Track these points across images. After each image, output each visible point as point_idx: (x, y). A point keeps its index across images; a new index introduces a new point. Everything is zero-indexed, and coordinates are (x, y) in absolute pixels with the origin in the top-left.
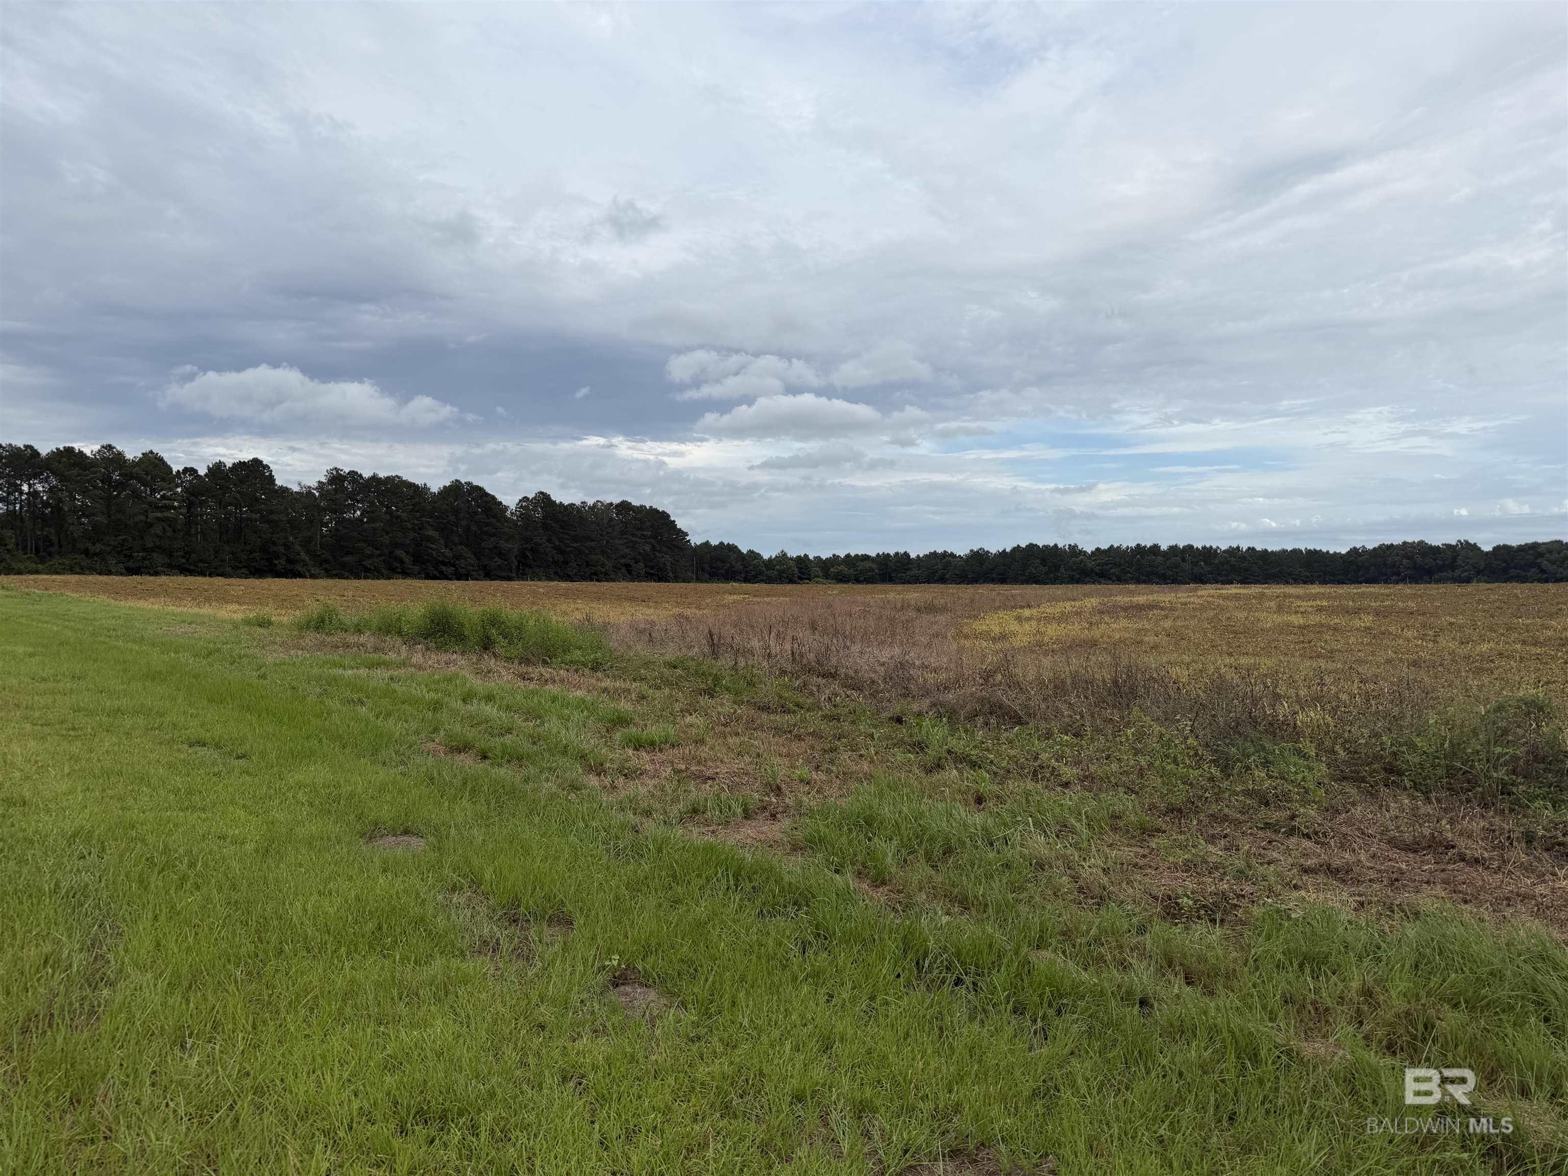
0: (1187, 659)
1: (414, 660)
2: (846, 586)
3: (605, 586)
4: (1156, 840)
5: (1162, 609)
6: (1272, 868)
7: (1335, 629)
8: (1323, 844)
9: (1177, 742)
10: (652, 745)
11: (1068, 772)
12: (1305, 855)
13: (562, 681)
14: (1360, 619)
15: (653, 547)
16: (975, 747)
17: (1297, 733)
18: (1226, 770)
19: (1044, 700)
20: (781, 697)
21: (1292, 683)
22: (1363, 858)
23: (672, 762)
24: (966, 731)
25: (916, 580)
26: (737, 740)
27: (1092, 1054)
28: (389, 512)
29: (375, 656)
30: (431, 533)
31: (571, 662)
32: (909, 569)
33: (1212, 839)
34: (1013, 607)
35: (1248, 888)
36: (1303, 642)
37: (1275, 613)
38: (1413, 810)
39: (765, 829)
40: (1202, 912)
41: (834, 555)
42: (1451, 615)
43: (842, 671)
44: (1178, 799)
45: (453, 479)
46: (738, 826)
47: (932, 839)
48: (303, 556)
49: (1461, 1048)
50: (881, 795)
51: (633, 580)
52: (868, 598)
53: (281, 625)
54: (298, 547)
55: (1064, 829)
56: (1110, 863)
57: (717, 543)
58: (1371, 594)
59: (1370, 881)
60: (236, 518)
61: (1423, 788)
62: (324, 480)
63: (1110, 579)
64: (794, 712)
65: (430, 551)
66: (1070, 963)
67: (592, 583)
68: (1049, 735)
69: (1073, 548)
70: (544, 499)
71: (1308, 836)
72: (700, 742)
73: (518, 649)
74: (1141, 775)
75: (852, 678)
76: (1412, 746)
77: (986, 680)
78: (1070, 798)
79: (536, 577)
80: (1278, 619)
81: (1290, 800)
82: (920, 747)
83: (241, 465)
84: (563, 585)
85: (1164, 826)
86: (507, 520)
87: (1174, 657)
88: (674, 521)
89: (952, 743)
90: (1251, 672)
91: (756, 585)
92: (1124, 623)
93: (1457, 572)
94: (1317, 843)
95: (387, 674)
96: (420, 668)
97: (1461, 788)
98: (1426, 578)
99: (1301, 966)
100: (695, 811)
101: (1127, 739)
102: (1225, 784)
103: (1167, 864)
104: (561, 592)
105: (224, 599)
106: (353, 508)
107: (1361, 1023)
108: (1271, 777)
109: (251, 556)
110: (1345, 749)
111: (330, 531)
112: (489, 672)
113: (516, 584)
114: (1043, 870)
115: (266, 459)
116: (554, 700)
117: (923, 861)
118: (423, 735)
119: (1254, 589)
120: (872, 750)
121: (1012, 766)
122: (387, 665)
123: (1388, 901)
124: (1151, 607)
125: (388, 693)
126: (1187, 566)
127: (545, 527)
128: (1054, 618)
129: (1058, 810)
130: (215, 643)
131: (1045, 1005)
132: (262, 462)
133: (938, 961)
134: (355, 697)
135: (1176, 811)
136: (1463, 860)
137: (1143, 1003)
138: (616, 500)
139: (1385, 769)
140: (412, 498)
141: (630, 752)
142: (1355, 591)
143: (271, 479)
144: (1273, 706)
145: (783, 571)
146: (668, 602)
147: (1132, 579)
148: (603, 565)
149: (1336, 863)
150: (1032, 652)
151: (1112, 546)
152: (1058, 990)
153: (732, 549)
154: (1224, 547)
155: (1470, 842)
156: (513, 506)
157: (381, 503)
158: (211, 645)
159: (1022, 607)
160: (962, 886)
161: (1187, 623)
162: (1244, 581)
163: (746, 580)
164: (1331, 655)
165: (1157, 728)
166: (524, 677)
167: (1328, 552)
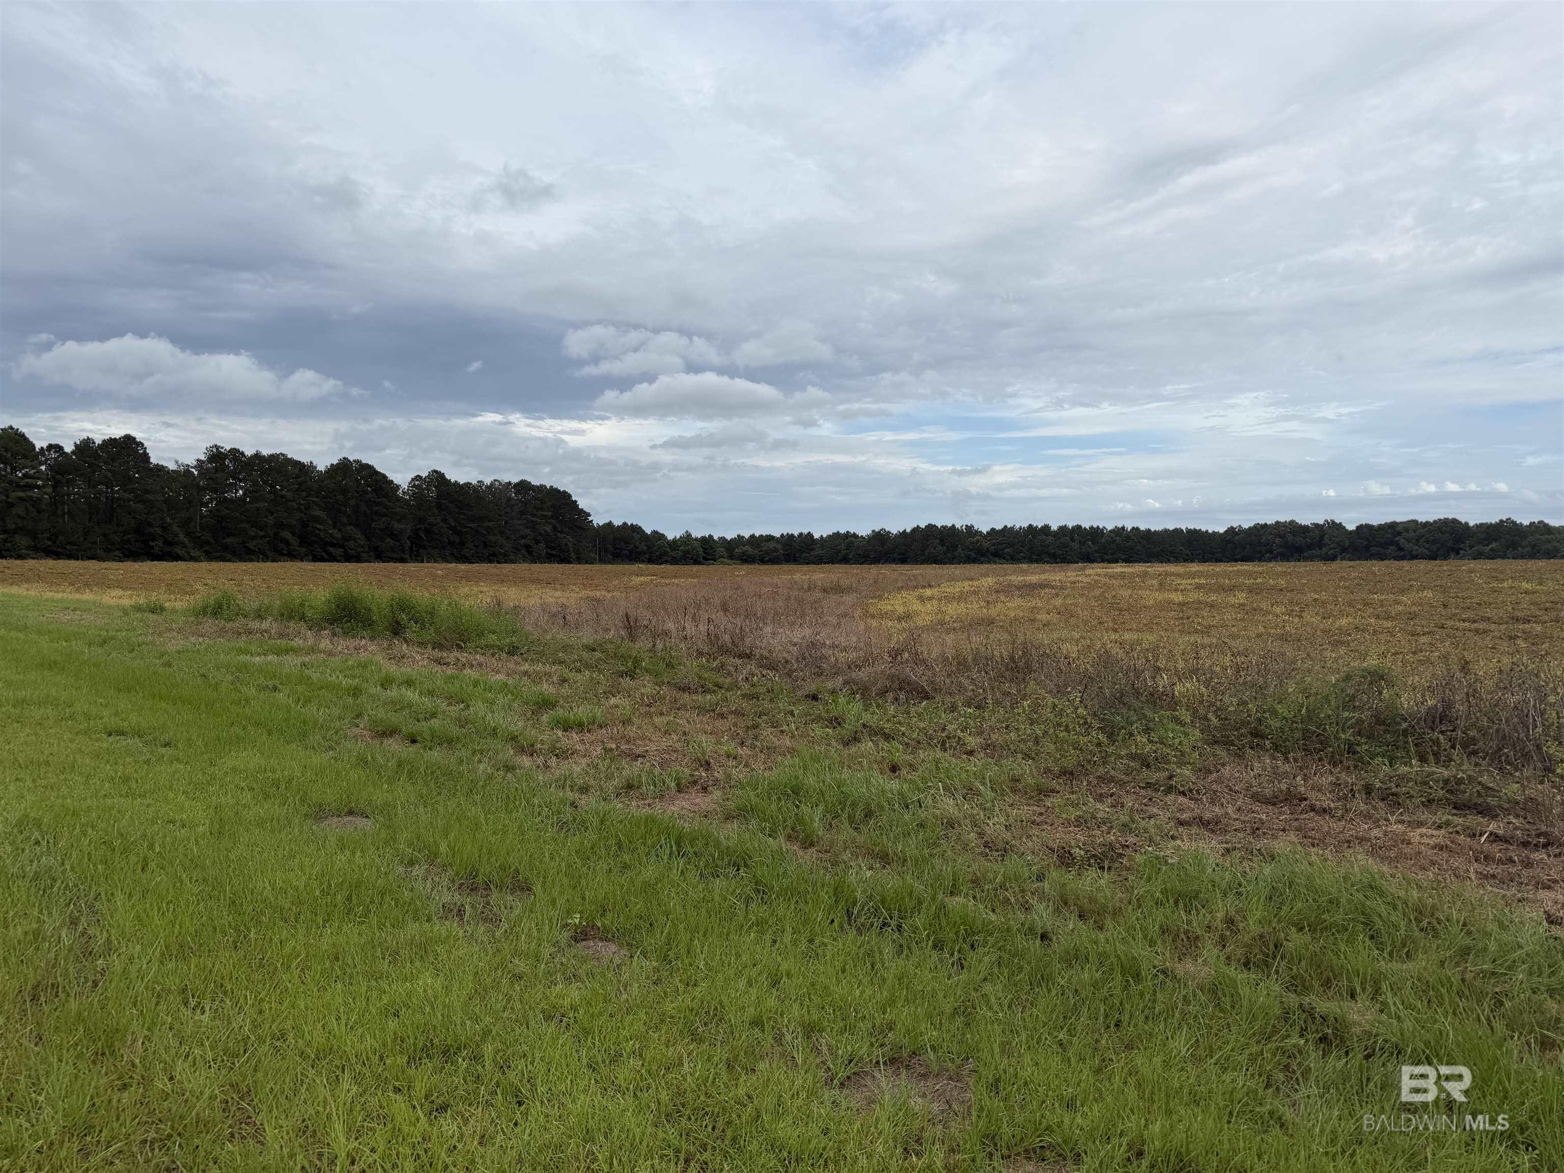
0: (1076, 635)
1: (322, 646)
2: (752, 566)
3: (507, 568)
4: (1051, 800)
5: (1053, 587)
6: (1152, 821)
7: (1212, 606)
8: (1197, 800)
9: (1068, 711)
10: (580, 726)
11: (973, 741)
12: (1181, 810)
13: (480, 665)
14: (1235, 596)
15: (555, 528)
16: (888, 721)
17: (1175, 703)
18: (1111, 736)
19: (949, 675)
20: (700, 678)
21: (1171, 656)
22: (1230, 810)
23: (603, 742)
24: (878, 706)
25: (820, 561)
26: (665, 719)
27: (1002, 978)
28: (273, 491)
29: (282, 643)
30: (318, 513)
31: (487, 646)
32: (813, 550)
33: (1100, 798)
34: (915, 587)
35: (1131, 839)
36: (1182, 618)
37: (1157, 590)
38: (1273, 768)
39: (698, 800)
40: (1092, 861)
41: (739, 536)
42: (1316, 592)
43: (757, 652)
44: (1070, 763)
45: (341, 457)
46: (672, 799)
47: (854, 804)
48: (182, 537)
49: (1303, 963)
50: (805, 768)
51: (534, 561)
52: (776, 580)
53: (174, 611)
54: (175, 528)
55: (970, 792)
56: (1011, 820)
57: (620, 524)
58: (1246, 571)
59: (1235, 830)
60: (107, 498)
61: (1283, 749)
62: (203, 457)
63: (1004, 558)
64: (714, 692)
65: (317, 532)
66: (981, 907)
67: (493, 565)
68: (953, 708)
69: (969, 528)
70: (438, 478)
71: (1183, 794)
72: (626, 722)
73: (430, 634)
74: (1037, 742)
75: (766, 658)
76: (1274, 713)
77: (895, 658)
78: (975, 764)
79: (431, 559)
80: (1160, 596)
81: (1168, 762)
82: (836, 722)
83: (111, 442)
84: (463, 567)
85: (1058, 787)
86: (399, 499)
87: (1064, 634)
88: (576, 501)
89: (866, 717)
90: (1134, 647)
91: (663, 566)
92: (1018, 601)
93: (1324, 550)
94: (1191, 799)
95: (299, 660)
96: (330, 654)
97: (1315, 749)
98: (1296, 556)
99: (1176, 903)
100: (630, 787)
101: (1024, 711)
102: (1110, 750)
103: (1061, 821)
104: (460, 574)
105: (106, 584)
106: (236, 487)
107: (1224, 946)
108: (1151, 742)
109: (126, 538)
110: (1217, 716)
111: (211, 511)
112: (403, 657)
113: (412, 567)
114: (953, 828)
115: (139, 436)
116: (476, 684)
117: (847, 824)
118: (346, 721)
119: (1137, 568)
120: (793, 726)
121: (922, 737)
122: (295, 651)
123: (1250, 847)
124: (1042, 586)
125: (303, 680)
126: (1075, 546)
127: (439, 506)
128: (954, 597)
129: (964, 776)
130: (107, 631)
131: (961, 940)
132: (134, 439)
133: (866, 909)
134: (270, 683)
135: (1067, 774)
136: (1313, 810)
137: (1044, 937)
138: (515, 480)
139: (1251, 734)
140: (297, 477)
141: (560, 733)
142: (1231, 569)
143: (146, 457)
144: (1154, 678)
145: (688, 552)
146: (574, 584)
147: (1025, 558)
148: (501, 547)
149: (1207, 816)
150: (935, 631)
151: (1006, 526)
152: (971, 929)
153: (636, 529)
154: (1110, 527)
155: (1320, 795)
156: (405, 486)
157: (265, 482)
158: (104, 633)
159: (924, 587)
160: (883, 844)
161: (1076, 601)
162: (1128, 560)
163: (651, 561)
164: (1207, 630)
165: (1050, 700)
166: (439, 661)
167: (1207, 531)
